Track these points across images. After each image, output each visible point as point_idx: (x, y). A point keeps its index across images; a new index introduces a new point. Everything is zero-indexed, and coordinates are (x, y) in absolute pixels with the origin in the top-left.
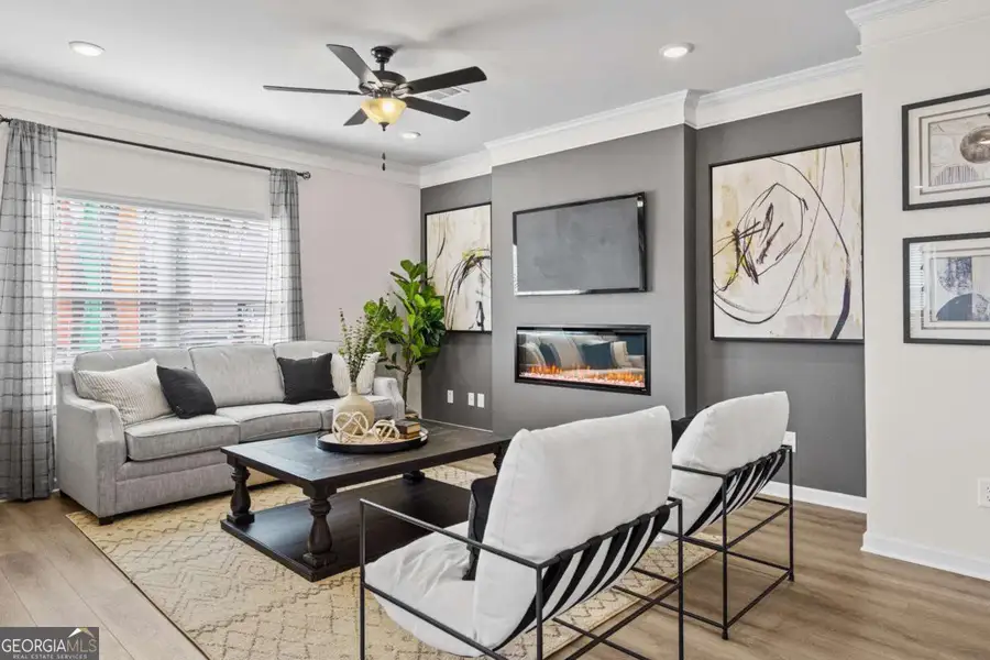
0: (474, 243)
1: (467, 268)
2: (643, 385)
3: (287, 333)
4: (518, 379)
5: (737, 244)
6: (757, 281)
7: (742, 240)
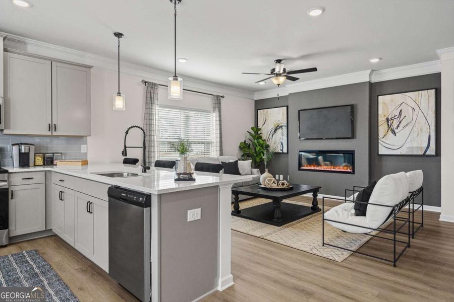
0: (279, 121)
1: (276, 130)
2: (352, 171)
3: (218, 153)
4: (300, 169)
5: (388, 122)
6: (395, 135)
7: (390, 121)
